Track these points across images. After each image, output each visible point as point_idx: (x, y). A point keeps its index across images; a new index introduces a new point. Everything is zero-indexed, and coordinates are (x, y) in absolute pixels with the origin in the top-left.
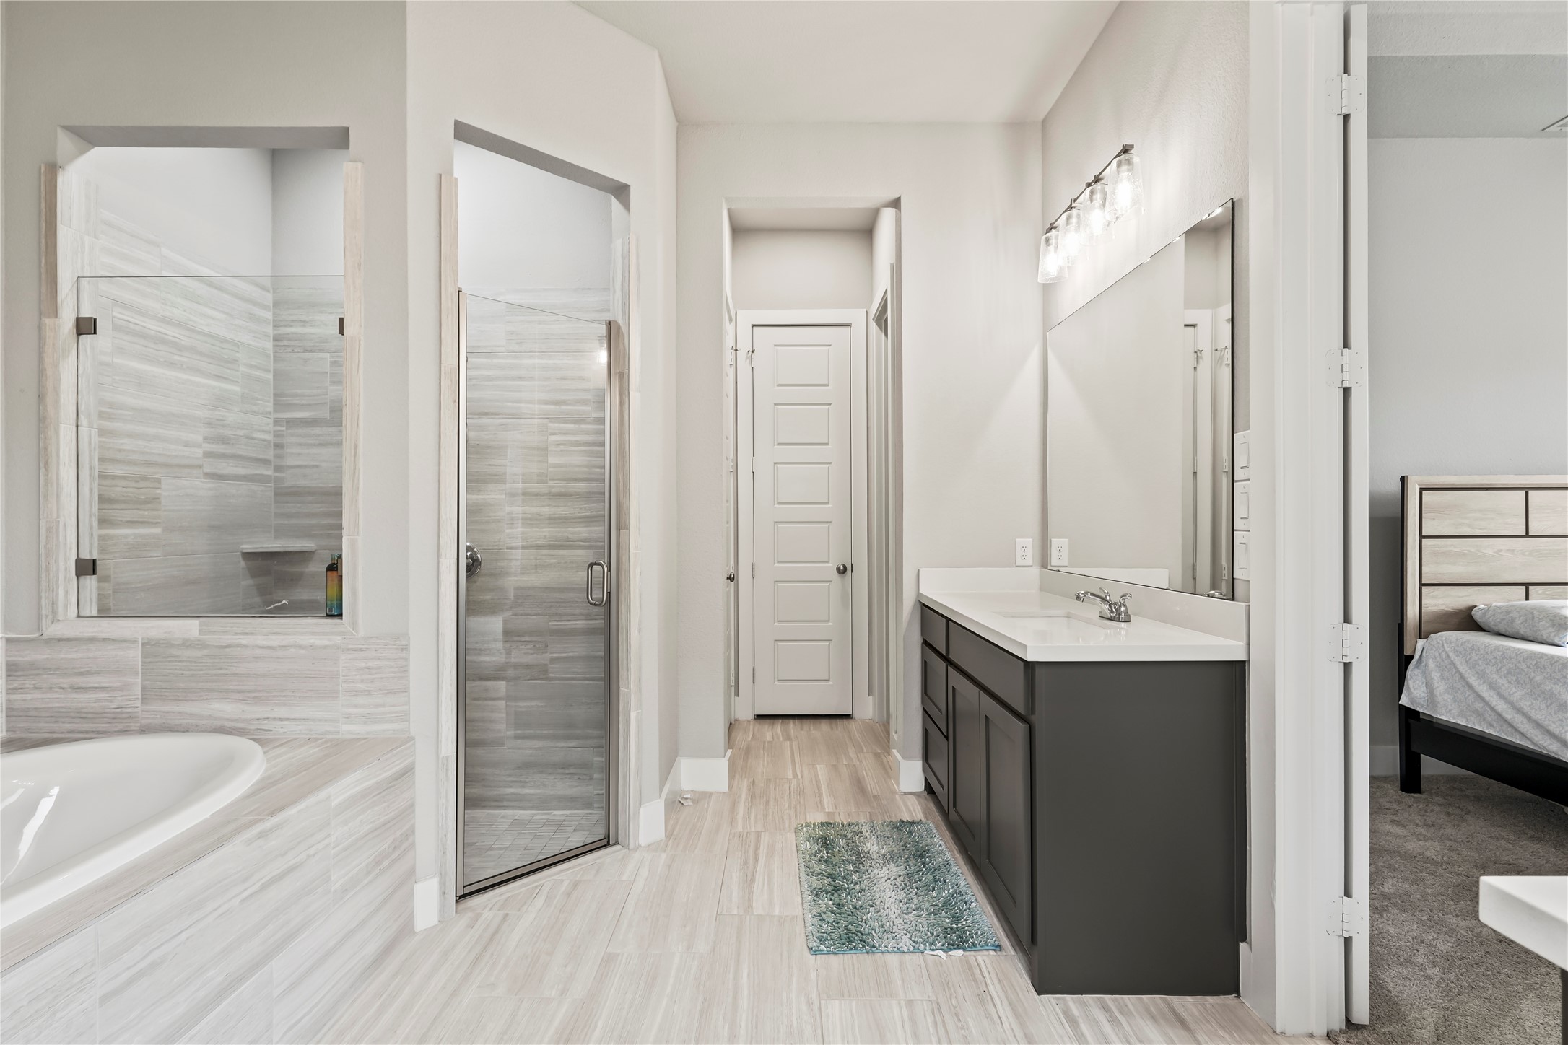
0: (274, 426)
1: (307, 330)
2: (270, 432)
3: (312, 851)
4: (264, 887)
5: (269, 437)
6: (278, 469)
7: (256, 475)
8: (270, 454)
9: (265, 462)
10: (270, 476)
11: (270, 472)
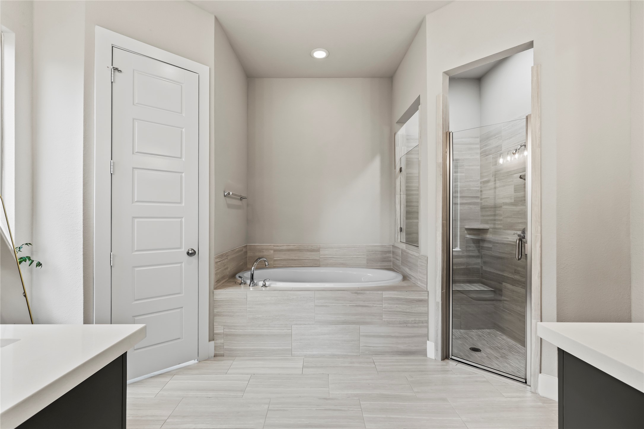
0: (480, 184)
1: (487, 148)
2: (479, 187)
3: (375, 305)
4: (357, 306)
5: (479, 189)
6: (481, 199)
7: (472, 202)
8: (479, 195)
9: (477, 197)
10: (479, 202)
11: (479, 201)
